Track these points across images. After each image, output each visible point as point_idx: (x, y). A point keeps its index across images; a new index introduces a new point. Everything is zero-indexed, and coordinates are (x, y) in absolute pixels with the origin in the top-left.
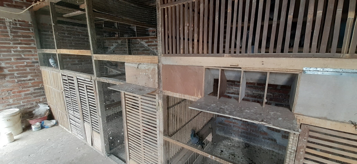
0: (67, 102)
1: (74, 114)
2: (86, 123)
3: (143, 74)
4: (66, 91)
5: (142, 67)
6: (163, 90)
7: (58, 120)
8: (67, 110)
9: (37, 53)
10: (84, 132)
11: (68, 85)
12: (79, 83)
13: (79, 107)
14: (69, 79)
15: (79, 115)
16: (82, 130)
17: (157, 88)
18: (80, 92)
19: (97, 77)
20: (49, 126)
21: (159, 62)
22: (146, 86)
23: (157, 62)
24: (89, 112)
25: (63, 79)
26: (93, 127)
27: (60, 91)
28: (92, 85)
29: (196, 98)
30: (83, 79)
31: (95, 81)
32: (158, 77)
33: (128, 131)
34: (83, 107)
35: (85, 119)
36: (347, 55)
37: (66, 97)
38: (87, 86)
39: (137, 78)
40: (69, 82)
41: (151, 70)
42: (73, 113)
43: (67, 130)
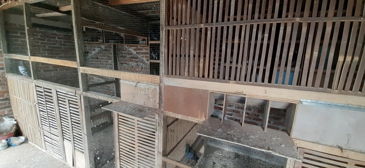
0: (41, 117)
1: (51, 130)
2: (65, 141)
3: (142, 93)
4: (40, 104)
5: (141, 85)
6: (165, 110)
7: (28, 136)
8: (40, 126)
9: (3, 58)
10: (62, 152)
11: (44, 97)
12: (58, 96)
13: (57, 123)
14: (45, 91)
15: (58, 132)
16: (60, 149)
17: (158, 108)
18: (59, 106)
19: (83, 91)
20: (17, 144)
21: (161, 82)
22: (145, 106)
23: (159, 82)
24: (71, 129)
25: (37, 91)
26: (75, 146)
27: (32, 104)
28: (77, 99)
29: (199, 120)
30: (65, 92)
31: (80, 96)
32: (159, 97)
33: (120, 151)
34: (62, 124)
35: (64, 137)
36: (337, 91)
37: (40, 111)
38: (69, 100)
39: (134, 97)
40: (45, 94)
41: (152, 90)
42: (49, 130)
43: (40, 148)
